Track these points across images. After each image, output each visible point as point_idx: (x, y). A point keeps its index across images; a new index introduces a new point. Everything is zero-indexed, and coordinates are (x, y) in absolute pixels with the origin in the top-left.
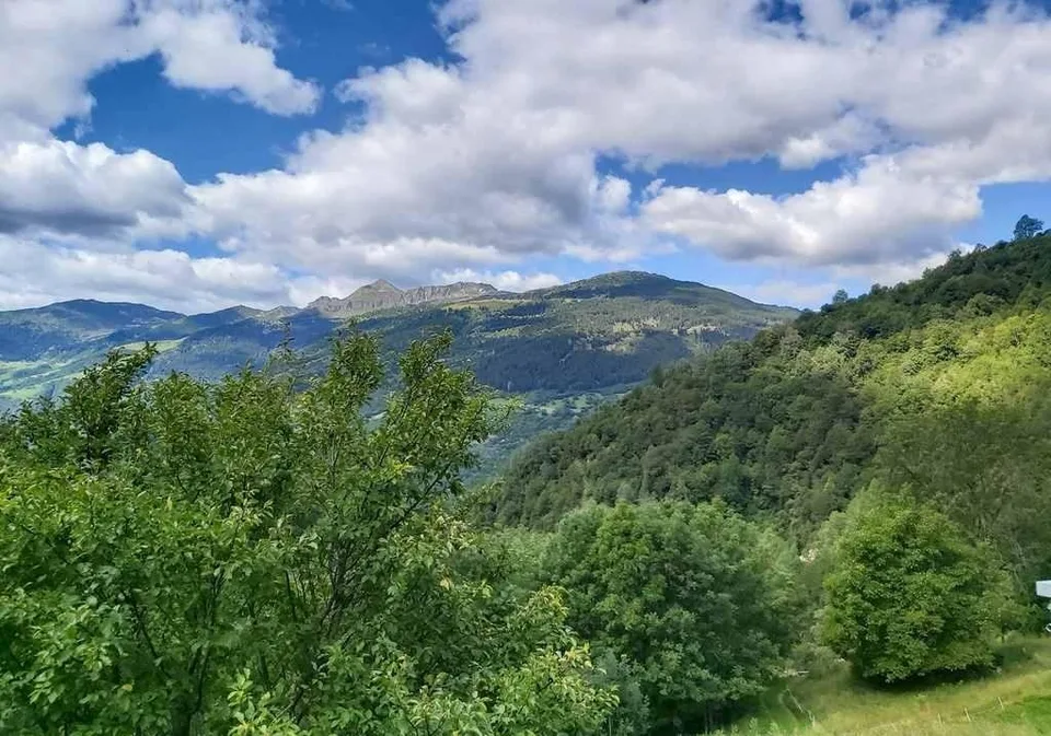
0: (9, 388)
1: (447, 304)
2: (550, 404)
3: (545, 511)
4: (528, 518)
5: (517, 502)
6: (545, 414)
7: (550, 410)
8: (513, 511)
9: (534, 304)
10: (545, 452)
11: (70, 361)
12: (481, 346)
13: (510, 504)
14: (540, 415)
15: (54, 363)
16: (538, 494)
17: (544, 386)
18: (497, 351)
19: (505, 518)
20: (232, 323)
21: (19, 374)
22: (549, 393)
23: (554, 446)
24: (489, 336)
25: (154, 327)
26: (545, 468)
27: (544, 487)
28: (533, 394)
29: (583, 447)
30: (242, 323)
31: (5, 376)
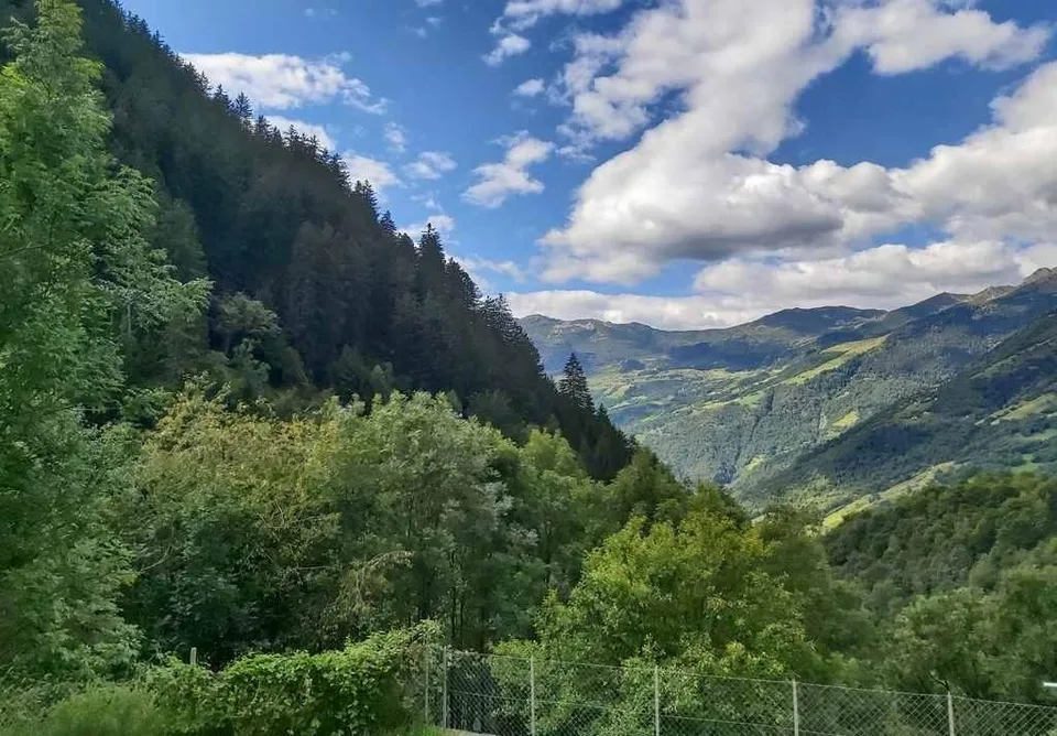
0: (736, 396)
11: (785, 367)
15: (771, 370)
20: (936, 313)
21: (743, 383)
25: (856, 327)
30: (948, 311)
31: (732, 386)
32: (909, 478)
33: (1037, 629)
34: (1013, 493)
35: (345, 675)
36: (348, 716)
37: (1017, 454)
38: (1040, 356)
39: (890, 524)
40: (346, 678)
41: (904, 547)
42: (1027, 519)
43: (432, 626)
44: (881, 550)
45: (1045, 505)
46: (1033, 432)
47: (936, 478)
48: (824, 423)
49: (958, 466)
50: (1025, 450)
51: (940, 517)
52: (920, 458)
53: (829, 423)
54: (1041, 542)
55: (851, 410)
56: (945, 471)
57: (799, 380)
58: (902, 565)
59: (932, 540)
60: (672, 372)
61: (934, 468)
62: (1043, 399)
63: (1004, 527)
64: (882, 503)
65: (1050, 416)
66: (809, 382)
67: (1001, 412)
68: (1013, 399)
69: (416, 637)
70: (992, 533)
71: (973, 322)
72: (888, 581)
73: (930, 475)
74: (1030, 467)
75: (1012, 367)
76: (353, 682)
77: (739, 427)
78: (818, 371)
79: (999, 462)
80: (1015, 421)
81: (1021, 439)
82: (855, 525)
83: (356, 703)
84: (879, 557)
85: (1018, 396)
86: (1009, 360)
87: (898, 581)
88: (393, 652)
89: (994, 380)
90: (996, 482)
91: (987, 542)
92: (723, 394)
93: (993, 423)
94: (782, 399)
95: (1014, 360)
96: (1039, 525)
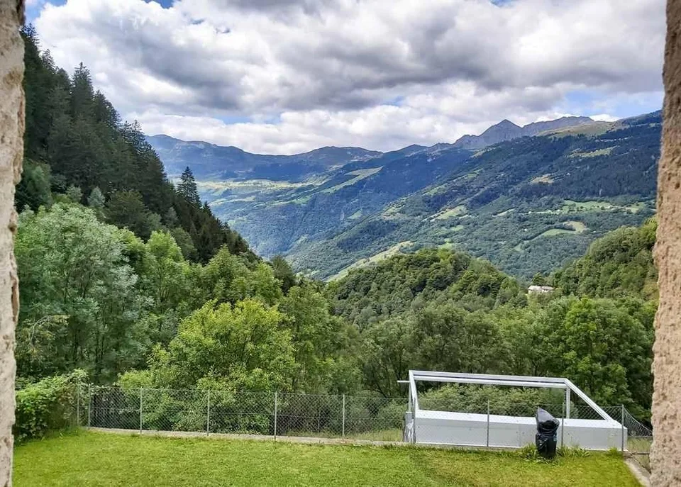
1: (553, 134)
2: (635, 205)
3: (615, 285)
4: (602, 290)
5: (594, 277)
6: (629, 212)
7: (634, 209)
8: (591, 284)
9: (623, 129)
10: (618, 244)
11: (324, 182)
12: (579, 164)
13: (588, 279)
14: (625, 214)
16: (611, 273)
17: (629, 191)
18: (591, 167)
19: (584, 288)
20: (408, 156)
21: (299, 190)
22: (633, 197)
23: (625, 239)
24: (586, 155)
25: (365, 161)
26: (617, 255)
27: (616, 269)
28: (620, 198)
29: (648, 241)
30: (415, 156)
31: (292, 192)
32: (386, 250)
33: (430, 339)
34: (436, 260)
35: (27, 404)
36: (30, 426)
37: (442, 238)
38: (459, 184)
39: (372, 276)
40: (28, 406)
41: (379, 289)
42: (443, 274)
43: (81, 373)
44: (367, 290)
45: (452, 267)
46: (451, 226)
47: (400, 250)
48: (343, 217)
49: (412, 244)
50: (445, 237)
51: (399, 272)
52: (392, 239)
53: (345, 217)
54: (448, 287)
55: (358, 210)
56: (405, 246)
57: (330, 191)
58: (377, 298)
59: (393, 285)
60: (254, 181)
61: (399, 245)
62: (458, 208)
63: (431, 278)
64: (371, 264)
65: (460, 218)
66: (336, 192)
67: (436, 215)
68: (443, 208)
69: (71, 380)
70: (425, 281)
71: (428, 163)
72: (369, 307)
73: (397, 248)
74: (448, 246)
75: (444, 190)
76: (32, 408)
77: (294, 217)
78: (342, 186)
79: (433, 242)
80: (443, 220)
81: (444, 230)
82: (354, 277)
83: (34, 419)
84: (365, 294)
85: (445, 206)
86: (443, 186)
87: (375, 308)
88: (57, 389)
89: (434, 197)
90: (429, 253)
91: (422, 285)
92: (286, 197)
93: (431, 221)
94: (321, 202)
95: (446, 186)
96: (448, 277)
